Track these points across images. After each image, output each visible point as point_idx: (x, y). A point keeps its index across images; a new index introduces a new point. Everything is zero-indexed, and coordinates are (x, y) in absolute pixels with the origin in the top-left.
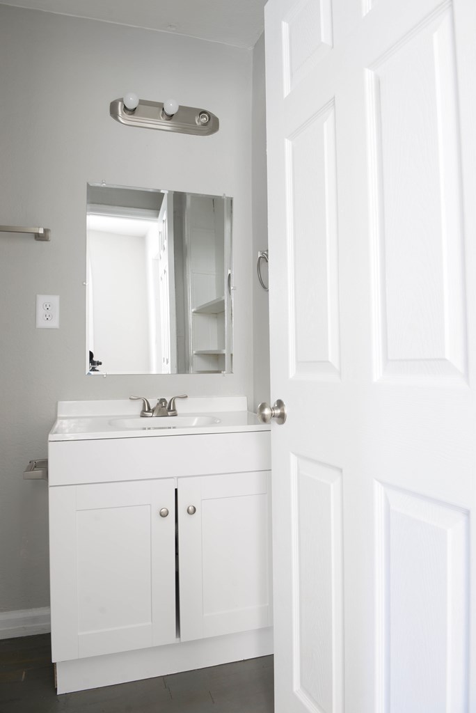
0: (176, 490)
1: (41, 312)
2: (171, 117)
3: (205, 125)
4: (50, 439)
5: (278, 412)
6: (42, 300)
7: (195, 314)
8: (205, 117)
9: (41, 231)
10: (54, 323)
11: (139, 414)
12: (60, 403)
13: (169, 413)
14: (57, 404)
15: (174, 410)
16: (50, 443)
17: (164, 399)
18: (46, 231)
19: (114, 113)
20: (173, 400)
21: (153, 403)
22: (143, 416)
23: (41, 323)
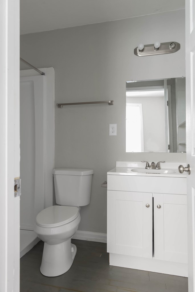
0: (153, 198)
1: (111, 130)
2: (158, 49)
3: (173, 48)
4: (107, 174)
5: (187, 169)
6: (111, 126)
7: (179, 128)
8: (173, 45)
9: (110, 102)
10: (115, 134)
11: (145, 167)
12: (117, 162)
13: (157, 168)
14: (116, 162)
15: (159, 167)
16: (108, 175)
17: (154, 162)
18: (112, 101)
19: (135, 53)
20: (159, 163)
21: (150, 164)
22: (146, 168)
23: (111, 134)
